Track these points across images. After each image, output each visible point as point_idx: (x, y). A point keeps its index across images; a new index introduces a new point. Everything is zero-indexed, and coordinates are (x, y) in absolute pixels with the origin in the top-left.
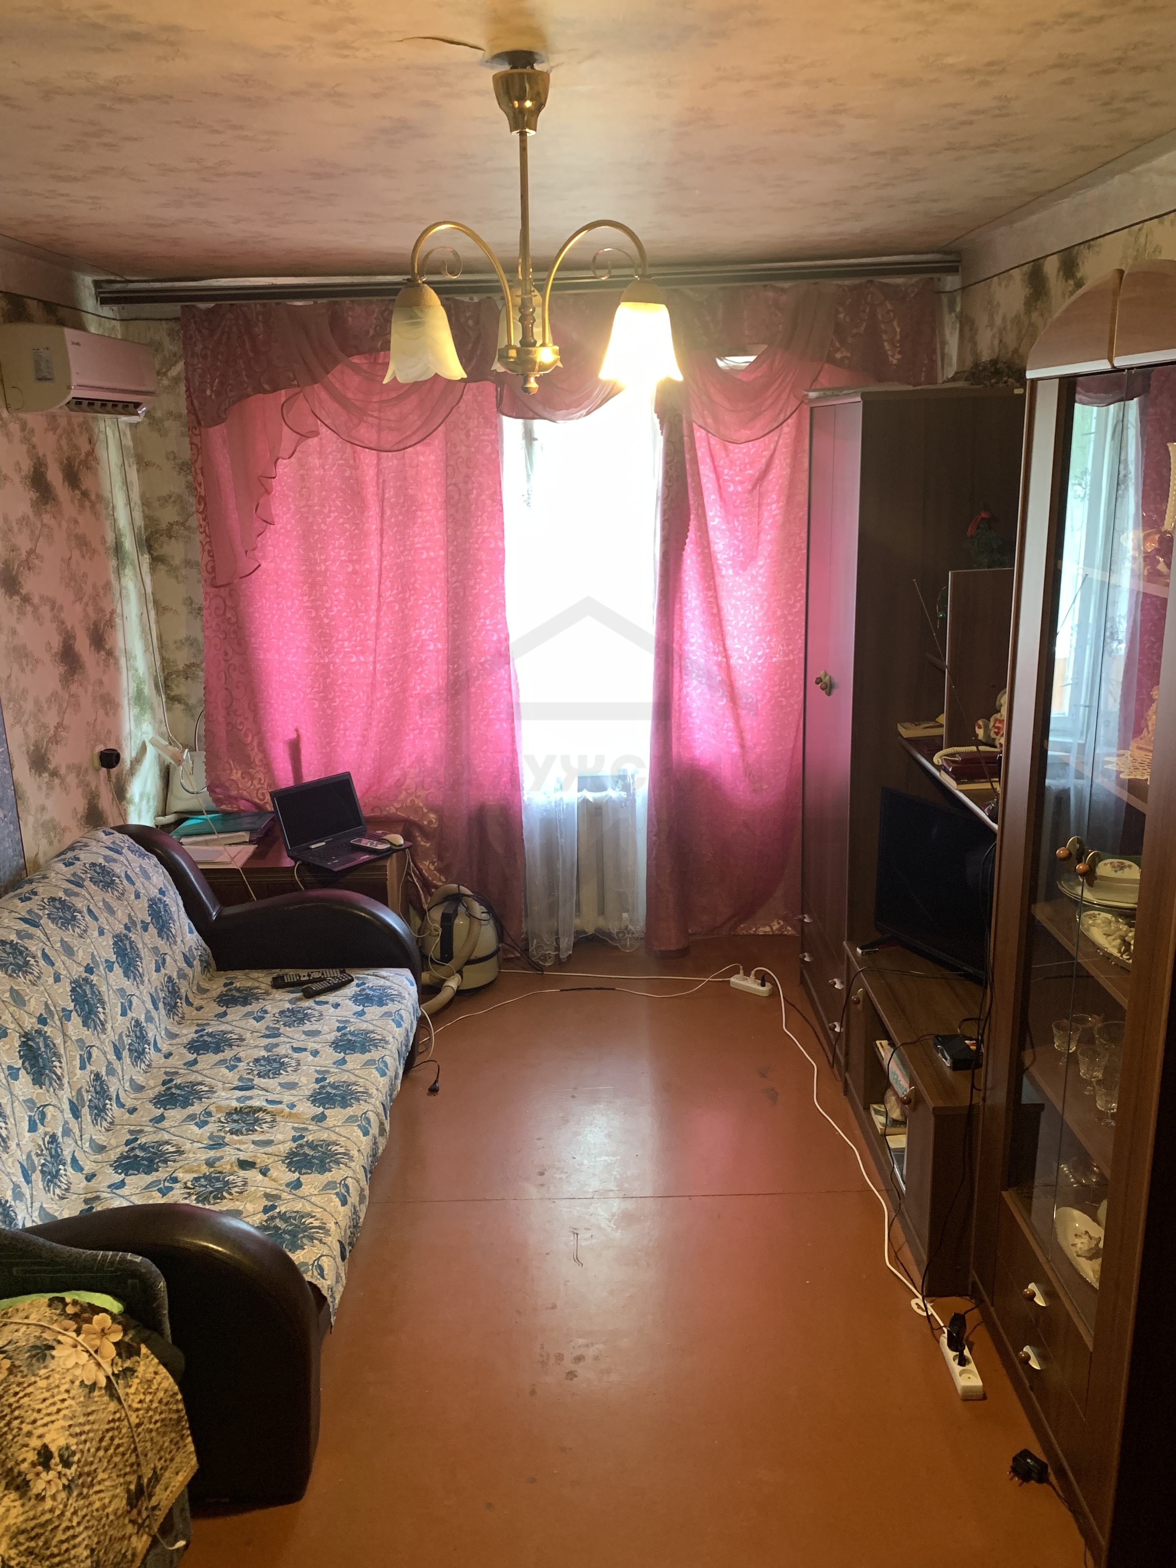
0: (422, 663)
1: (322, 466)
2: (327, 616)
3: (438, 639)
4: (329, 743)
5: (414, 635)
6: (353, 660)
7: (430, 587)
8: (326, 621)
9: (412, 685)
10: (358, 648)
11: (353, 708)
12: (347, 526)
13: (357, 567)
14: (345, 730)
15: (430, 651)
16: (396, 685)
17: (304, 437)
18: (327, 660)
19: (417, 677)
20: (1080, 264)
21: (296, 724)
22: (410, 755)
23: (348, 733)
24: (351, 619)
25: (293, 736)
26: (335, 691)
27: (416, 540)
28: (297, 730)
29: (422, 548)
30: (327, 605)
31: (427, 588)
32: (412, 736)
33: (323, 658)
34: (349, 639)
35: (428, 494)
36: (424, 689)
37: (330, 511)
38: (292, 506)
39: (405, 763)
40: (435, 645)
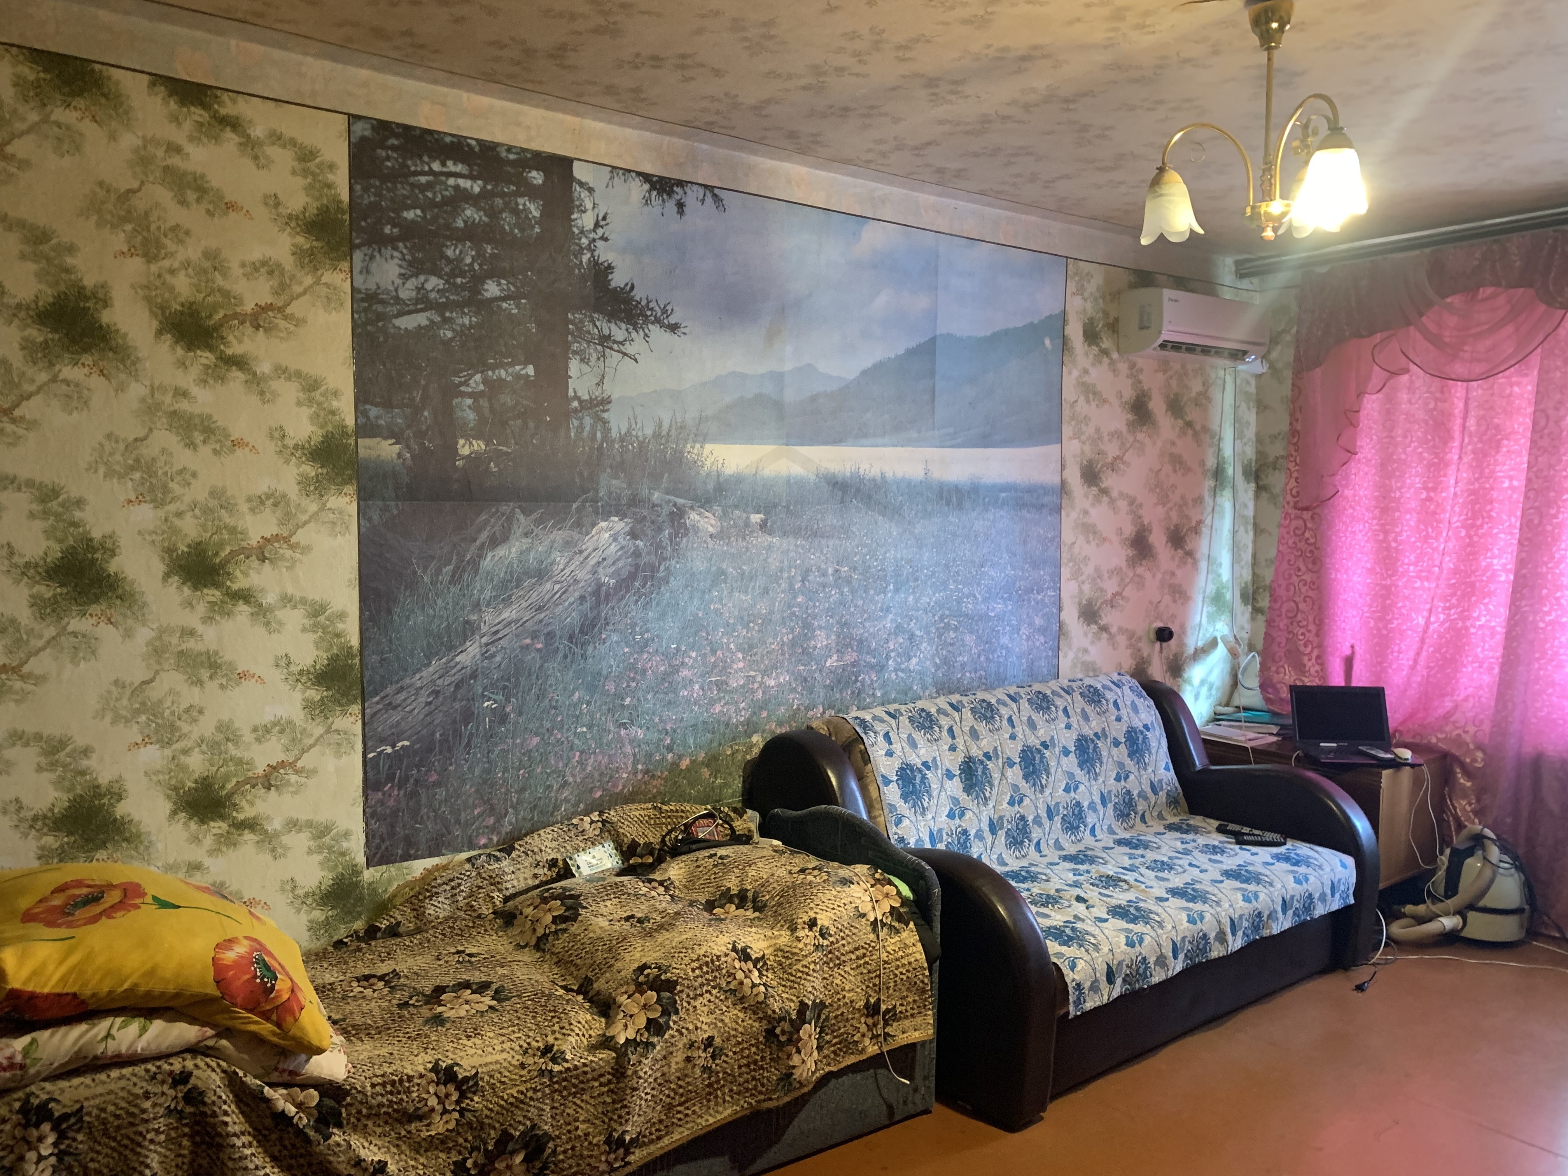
0: (1490, 594)
1: (1410, 402)
2: (1395, 540)
3: (1509, 571)
5: (1484, 564)
6: (1418, 585)
7: (1509, 517)
8: (1394, 545)
9: (1475, 615)
10: (1424, 574)
11: (1409, 632)
12: (1426, 455)
13: (1432, 494)
14: (1399, 652)
15: (1500, 582)
16: (1453, 611)
17: (1394, 374)
18: (1389, 582)
19: (1482, 607)
21: (1353, 641)
22: (1466, 688)
23: (1401, 656)
24: (1419, 544)
25: (1348, 652)
26: (1393, 613)
27: (1498, 468)
28: (1352, 647)
29: (1504, 477)
30: (1397, 530)
31: (1505, 517)
32: (1470, 669)
33: (1385, 579)
34: (1415, 564)
35: (1520, 424)
36: (1489, 621)
37: (1412, 442)
38: (1375, 437)
39: (1459, 695)
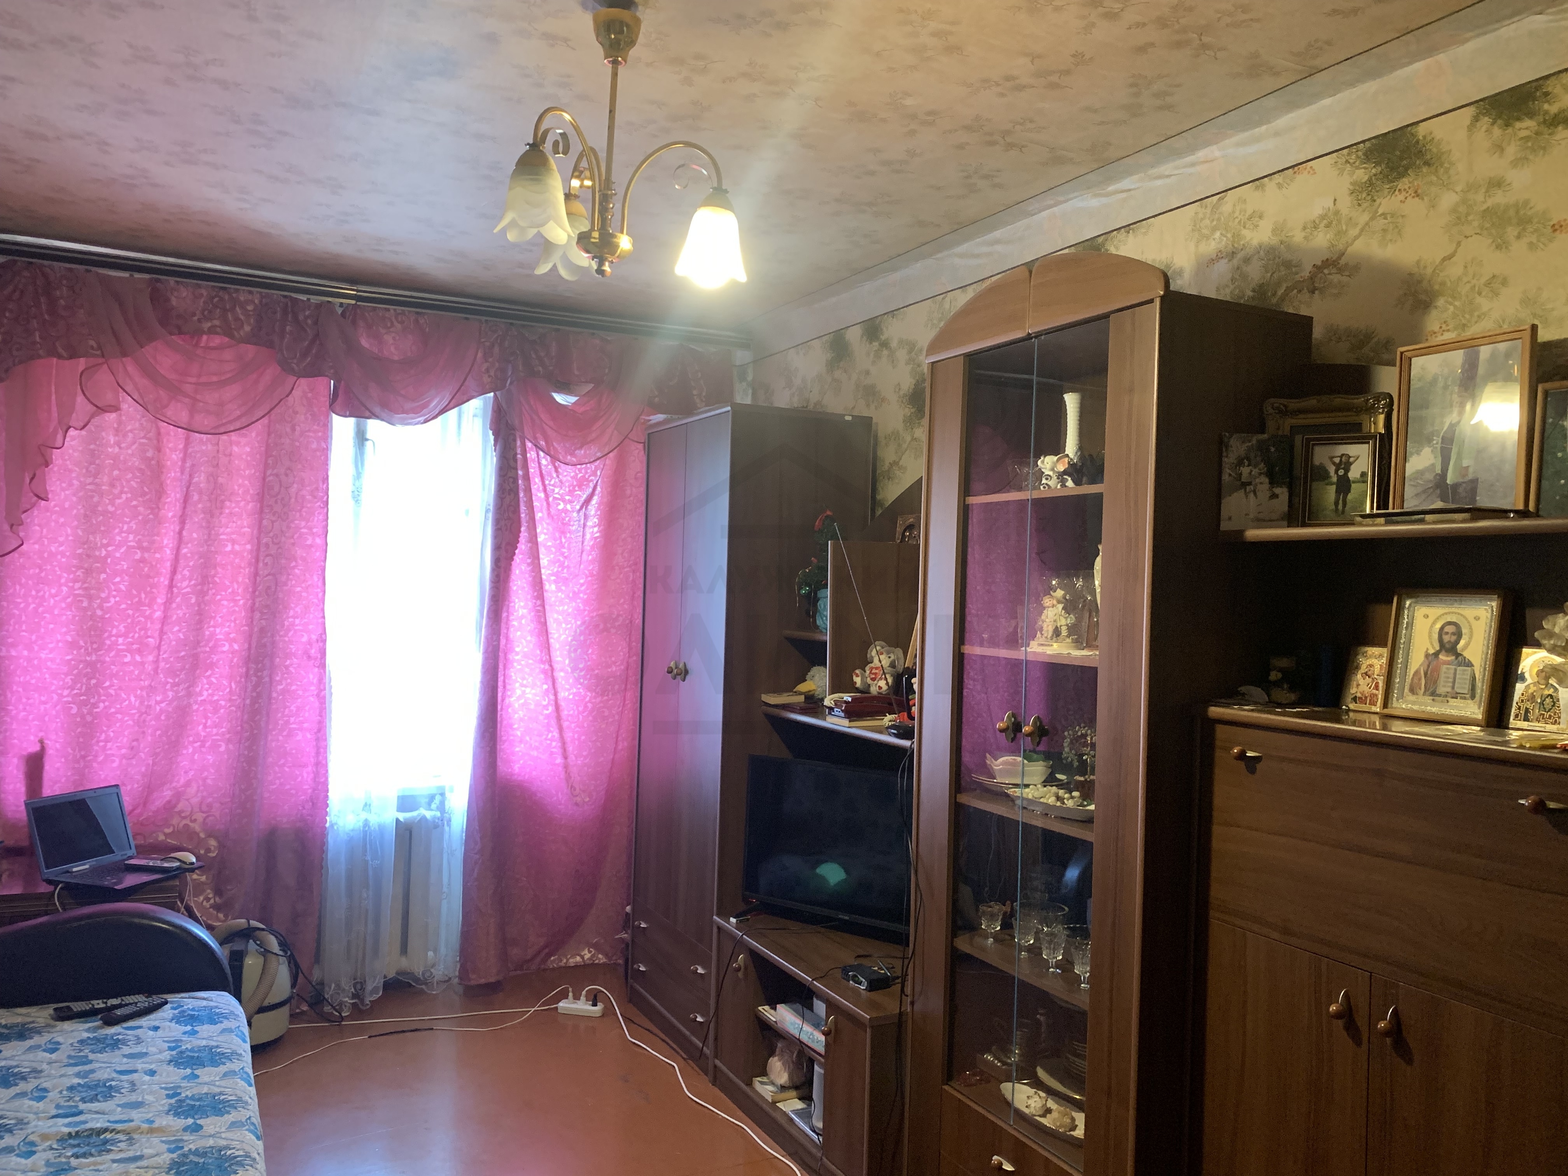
0: (212, 666)
1: (118, 444)
2: (101, 607)
3: (234, 640)
4: (83, 757)
5: (207, 633)
10: (135, 646)
12: (141, 509)
14: (106, 741)
16: (181, 687)
17: (102, 409)
18: (94, 658)
19: (205, 681)
20: (885, 329)
24: (130, 612)
27: (222, 530)
29: (227, 540)
30: (103, 595)
33: (89, 654)
34: (125, 635)
36: (212, 695)
39: (178, 782)
40: (231, 645)
